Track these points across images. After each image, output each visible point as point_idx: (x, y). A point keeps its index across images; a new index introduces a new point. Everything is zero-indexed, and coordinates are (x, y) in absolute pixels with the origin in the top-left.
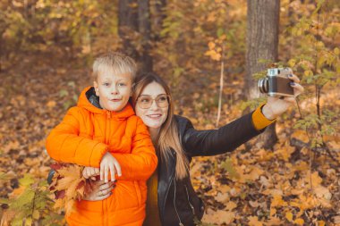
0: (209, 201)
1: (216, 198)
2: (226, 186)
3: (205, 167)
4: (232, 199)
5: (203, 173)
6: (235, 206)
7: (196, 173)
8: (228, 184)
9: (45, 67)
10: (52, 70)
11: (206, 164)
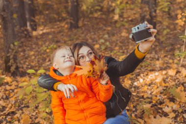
0: (160, 111)
1: (164, 109)
2: (172, 103)
3: (164, 90)
4: (174, 111)
5: (161, 93)
6: (174, 116)
7: (157, 93)
8: (174, 102)
9: (101, 26)
10: (104, 28)
11: (165, 88)
